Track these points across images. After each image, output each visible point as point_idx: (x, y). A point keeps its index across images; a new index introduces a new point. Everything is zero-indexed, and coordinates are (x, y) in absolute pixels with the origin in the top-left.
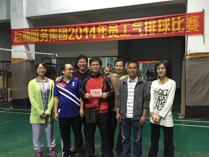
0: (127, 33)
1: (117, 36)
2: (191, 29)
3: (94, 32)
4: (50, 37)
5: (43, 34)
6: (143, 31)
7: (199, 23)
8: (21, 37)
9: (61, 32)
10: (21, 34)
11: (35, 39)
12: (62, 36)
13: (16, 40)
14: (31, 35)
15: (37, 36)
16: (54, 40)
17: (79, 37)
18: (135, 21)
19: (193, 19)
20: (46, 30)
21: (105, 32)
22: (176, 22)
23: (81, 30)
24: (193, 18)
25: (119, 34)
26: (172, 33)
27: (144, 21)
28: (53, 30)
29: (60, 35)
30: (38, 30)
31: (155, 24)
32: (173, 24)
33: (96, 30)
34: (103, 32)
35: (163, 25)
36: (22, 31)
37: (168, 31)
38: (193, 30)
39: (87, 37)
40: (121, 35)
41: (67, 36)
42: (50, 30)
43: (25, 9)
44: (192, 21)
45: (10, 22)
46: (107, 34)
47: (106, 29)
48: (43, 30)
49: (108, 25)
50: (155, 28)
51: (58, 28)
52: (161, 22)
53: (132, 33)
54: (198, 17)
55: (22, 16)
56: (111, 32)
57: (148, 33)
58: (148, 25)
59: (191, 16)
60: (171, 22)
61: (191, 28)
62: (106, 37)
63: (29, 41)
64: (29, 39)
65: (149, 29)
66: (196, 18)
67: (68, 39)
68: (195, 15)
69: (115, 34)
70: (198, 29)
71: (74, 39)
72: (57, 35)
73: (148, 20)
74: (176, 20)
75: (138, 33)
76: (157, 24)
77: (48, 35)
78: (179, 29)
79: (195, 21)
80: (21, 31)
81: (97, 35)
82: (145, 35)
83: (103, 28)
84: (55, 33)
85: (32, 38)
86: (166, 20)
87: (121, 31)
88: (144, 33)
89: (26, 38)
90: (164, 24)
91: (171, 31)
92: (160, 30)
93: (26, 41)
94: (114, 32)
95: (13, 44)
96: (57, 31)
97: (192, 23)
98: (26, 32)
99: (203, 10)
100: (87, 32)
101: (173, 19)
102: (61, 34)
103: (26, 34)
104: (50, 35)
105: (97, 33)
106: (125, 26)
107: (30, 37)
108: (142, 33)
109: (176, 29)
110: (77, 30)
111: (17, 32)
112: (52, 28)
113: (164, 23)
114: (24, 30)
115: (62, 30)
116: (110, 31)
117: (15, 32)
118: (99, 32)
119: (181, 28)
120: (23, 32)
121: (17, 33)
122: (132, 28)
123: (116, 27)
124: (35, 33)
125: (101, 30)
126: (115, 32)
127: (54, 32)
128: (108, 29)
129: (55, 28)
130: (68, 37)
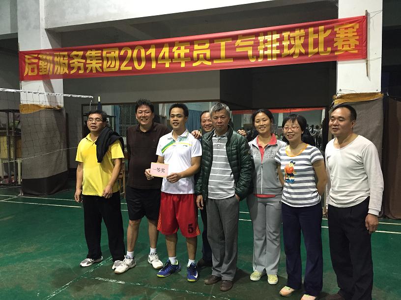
0: (227, 58)
1: (209, 63)
2: (344, 49)
3: (167, 55)
4: (87, 66)
5: (75, 60)
6: (256, 53)
7: (357, 38)
8: (36, 65)
9: (108, 55)
10: (36, 61)
11: (62, 69)
12: (110, 62)
13: (27, 70)
14: (53, 62)
15: (65, 63)
16: (94, 71)
17: (139, 65)
18: (240, 35)
19: (347, 31)
20: (81, 53)
21: (186, 56)
22: (316, 36)
23: (143, 51)
24: (346, 29)
25: (212, 59)
26: (309, 56)
27: (257, 35)
28: (93, 53)
29: (105, 62)
30: (66, 53)
31: (278, 40)
32: (311, 40)
33: (170, 51)
34: (182, 55)
35: (293, 43)
36: (39, 54)
37: (301, 54)
38: (346, 51)
39: (154, 66)
40: (215, 62)
41: (118, 63)
42: (88, 53)
43: (43, 15)
44: (346, 35)
45: (17, 39)
46: (190, 58)
47: (188, 51)
48: (75, 53)
49: (192, 43)
50: (278, 48)
51: (102, 49)
52: (289, 36)
53: (236, 58)
54: (357, 26)
55: (38, 27)
56: (198, 55)
57: (265, 57)
58: (265, 42)
59: (343, 24)
60: (306, 36)
61: (343, 47)
62: (189, 65)
63: (51, 73)
64: (51, 70)
65: (266, 49)
66: (353, 27)
67: (119, 69)
68: (351, 23)
69: (205, 58)
70: (356, 49)
71: (130, 68)
72: (101, 61)
73: (265, 33)
74: (316, 32)
75: (246, 57)
76: (280, 40)
77: (84, 61)
78: (321, 49)
79: (351, 33)
80: (36, 56)
81: (172, 61)
82: (260, 60)
83: (183, 48)
84: (97, 58)
85: (56, 67)
86: (297, 33)
87: (215, 53)
88: (258, 57)
89: (45, 67)
90: (295, 40)
91: (307, 54)
92: (286, 51)
93: (45, 73)
94: (203, 55)
95: (23, 79)
96: (100, 55)
97: (345, 38)
98: (44, 57)
99: (367, 13)
100: (153, 55)
101: (311, 30)
102: (108, 59)
103: (46, 60)
104: (88, 61)
105: (171, 57)
106: (223, 44)
107: (52, 65)
108: (253, 57)
109: (316, 50)
110: (136, 52)
111: (29, 57)
112: (91, 49)
113: (294, 37)
114: (42, 52)
115: (110, 53)
116: (195, 54)
117: (26, 56)
118: (176, 55)
119: (325, 47)
120: (40, 56)
121: (29, 59)
122: (235, 48)
123: (207, 45)
124: (62, 59)
125: (179, 52)
126: (205, 55)
127: (96, 56)
128: (192, 50)
129: (97, 49)
130: (120, 66)
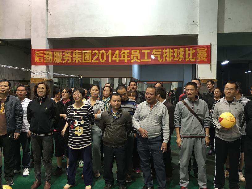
0: (148, 59)
1: (139, 61)
3: (118, 55)
4: (73, 59)
5: (66, 56)
7: (207, 54)
8: (42, 57)
10: (42, 55)
11: (58, 60)
12: (86, 58)
13: (37, 59)
15: (60, 57)
16: (77, 62)
17: (103, 60)
18: (154, 49)
19: (202, 51)
22: (189, 52)
24: (202, 50)
25: (140, 59)
26: (186, 61)
27: (162, 49)
29: (83, 58)
32: (187, 54)
34: (126, 56)
35: (179, 54)
37: (182, 60)
38: (202, 60)
39: (110, 61)
40: (142, 60)
44: (202, 53)
45: (31, 41)
47: (128, 54)
49: (131, 51)
50: (172, 56)
52: (177, 51)
54: (206, 49)
55: (44, 37)
57: (166, 60)
58: (166, 53)
59: (200, 48)
60: (185, 52)
62: (129, 61)
64: (52, 60)
65: (166, 56)
66: (205, 50)
67: (92, 61)
70: (206, 59)
71: (97, 61)
72: (81, 57)
73: (166, 49)
76: (173, 52)
77: (71, 56)
81: (120, 59)
82: (164, 61)
84: (79, 55)
85: (55, 59)
89: (48, 58)
92: (176, 58)
93: (48, 62)
94: (136, 57)
95: (33, 64)
96: (81, 53)
99: (211, 44)
100: (110, 55)
101: (187, 49)
103: (48, 54)
106: (146, 52)
107: (52, 58)
108: (160, 59)
109: (189, 58)
111: (38, 52)
112: (76, 50)
113: (179, 52)
117: (36, 52)
118: (122, 56)
119: (193, 56)
120: (45, 52)
123: (138, 52)
125: (124, 54)
127: (78, 53)
128: (131, 54)
129: (79, 50)
